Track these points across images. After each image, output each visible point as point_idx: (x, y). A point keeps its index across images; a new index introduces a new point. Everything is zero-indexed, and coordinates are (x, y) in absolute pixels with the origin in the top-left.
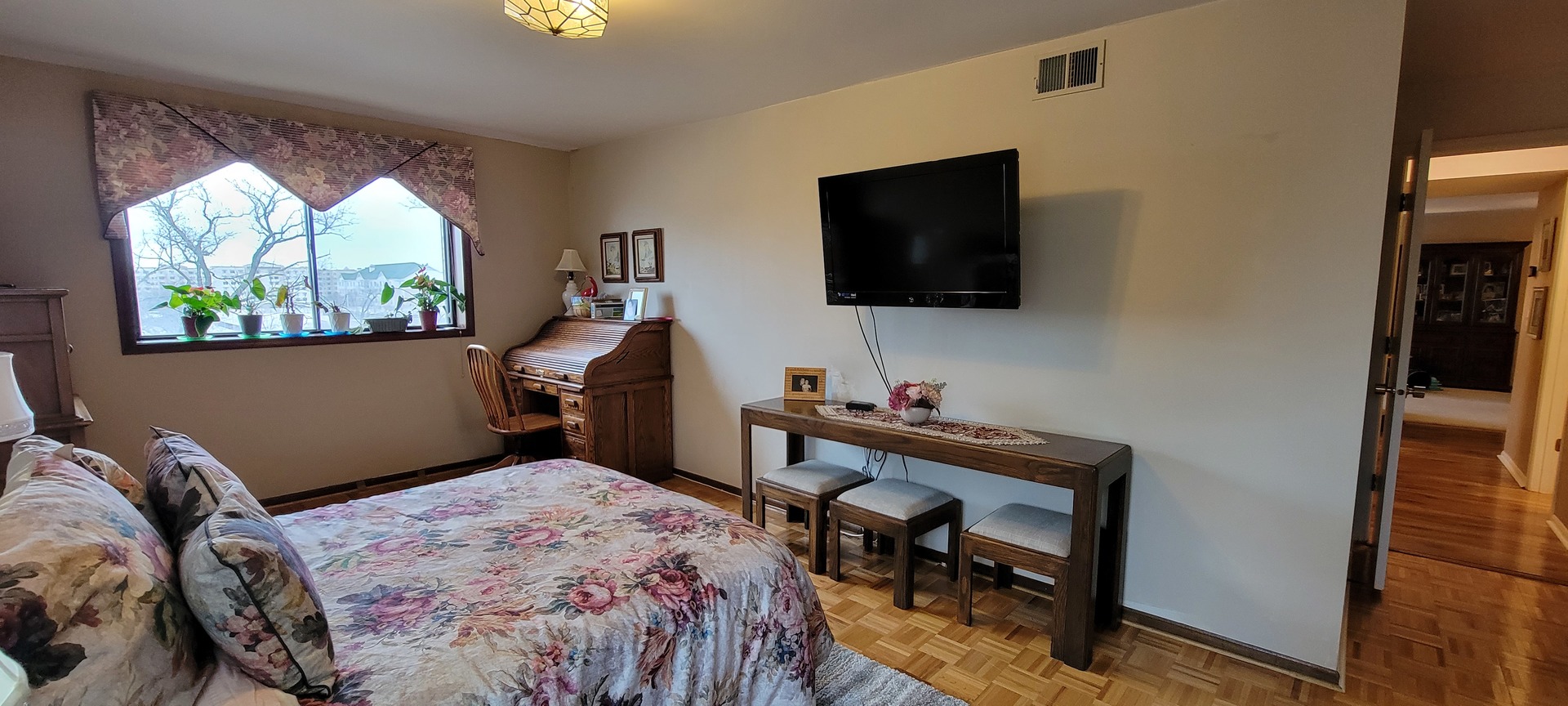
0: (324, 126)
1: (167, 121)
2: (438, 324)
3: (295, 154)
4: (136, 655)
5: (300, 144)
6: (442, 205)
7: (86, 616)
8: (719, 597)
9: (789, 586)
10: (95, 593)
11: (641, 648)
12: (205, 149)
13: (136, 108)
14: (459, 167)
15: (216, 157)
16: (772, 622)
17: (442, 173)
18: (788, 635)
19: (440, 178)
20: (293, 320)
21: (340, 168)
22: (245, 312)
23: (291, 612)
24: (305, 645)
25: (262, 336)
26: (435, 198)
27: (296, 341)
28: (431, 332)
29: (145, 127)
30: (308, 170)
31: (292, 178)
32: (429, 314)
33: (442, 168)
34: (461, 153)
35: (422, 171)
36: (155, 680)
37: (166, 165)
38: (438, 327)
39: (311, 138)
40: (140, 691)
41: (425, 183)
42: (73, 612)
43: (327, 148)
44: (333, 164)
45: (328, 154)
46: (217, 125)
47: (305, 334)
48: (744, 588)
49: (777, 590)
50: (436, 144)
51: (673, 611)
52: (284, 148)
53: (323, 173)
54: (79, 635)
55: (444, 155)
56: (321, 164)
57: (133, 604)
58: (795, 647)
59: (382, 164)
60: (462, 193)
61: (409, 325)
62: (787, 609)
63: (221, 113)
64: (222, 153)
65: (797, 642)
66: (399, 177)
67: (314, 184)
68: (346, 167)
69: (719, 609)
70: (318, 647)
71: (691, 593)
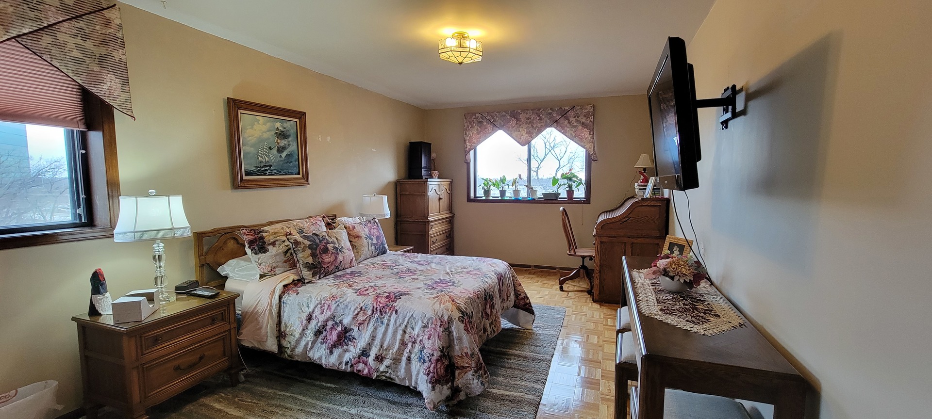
0: (528, 110)
1: (481, 120)
2: (574, 197)
3: (517, 124)
4: (277, 255)
5: (519, 119)
6: (575, 137)
7: (273, 244)
8: (394, 312)
9: (434, 329)
10: (277, 240)
11: (356, 312)
12: (490, 126)
13: (474, 117)
14: (584, 116)
15: (493, 130)
16: (419, 340)
17: (576, 121)
18: (425, 351)
19: (575, 124)
20: (516, 192)
21: (532, 126)
22: (501, 189)
23: (303, 259)
24: (305, 269)
25: (506, 198)
26: (571, 134)
27: (517, 201)
28: (570, 199)
29: (476, 124)
30: (521, 129)
31: (514, 134)
32: (570, 192)
33: (576, 118)
34: (586, 109)
35: (567, 121)
36: (278, 262)
37: (479, 136)
38: (575, 198)
39: (523, 116)
40: (274, 262)
41: (568, 127)
42: (270, 242)
43: (528, 119)
44: (530, 125)
45: (528, 121)
46: (493, 118)
47: (521, 199)
48: (408, 315)
49: (425, 327)
50: (574, 107)
51: (374, 307)
52: (513, 122)
53: (526, 130)
54: (270, 248)
55: (578, 112)
56: (525, 126)
57: (283, 246)
58: (427, 359)
59: (549, 122)
60: (586, 129)
61: (560, 197)
62: (429, 339)
63: (495, 113)
64: (495, 128)
65: (428, 357)
66: (556, 127)
67: (522, 135)
68: (535, 126)
69: (392, 317)
70: (309, 271)
71: (385, 304)
